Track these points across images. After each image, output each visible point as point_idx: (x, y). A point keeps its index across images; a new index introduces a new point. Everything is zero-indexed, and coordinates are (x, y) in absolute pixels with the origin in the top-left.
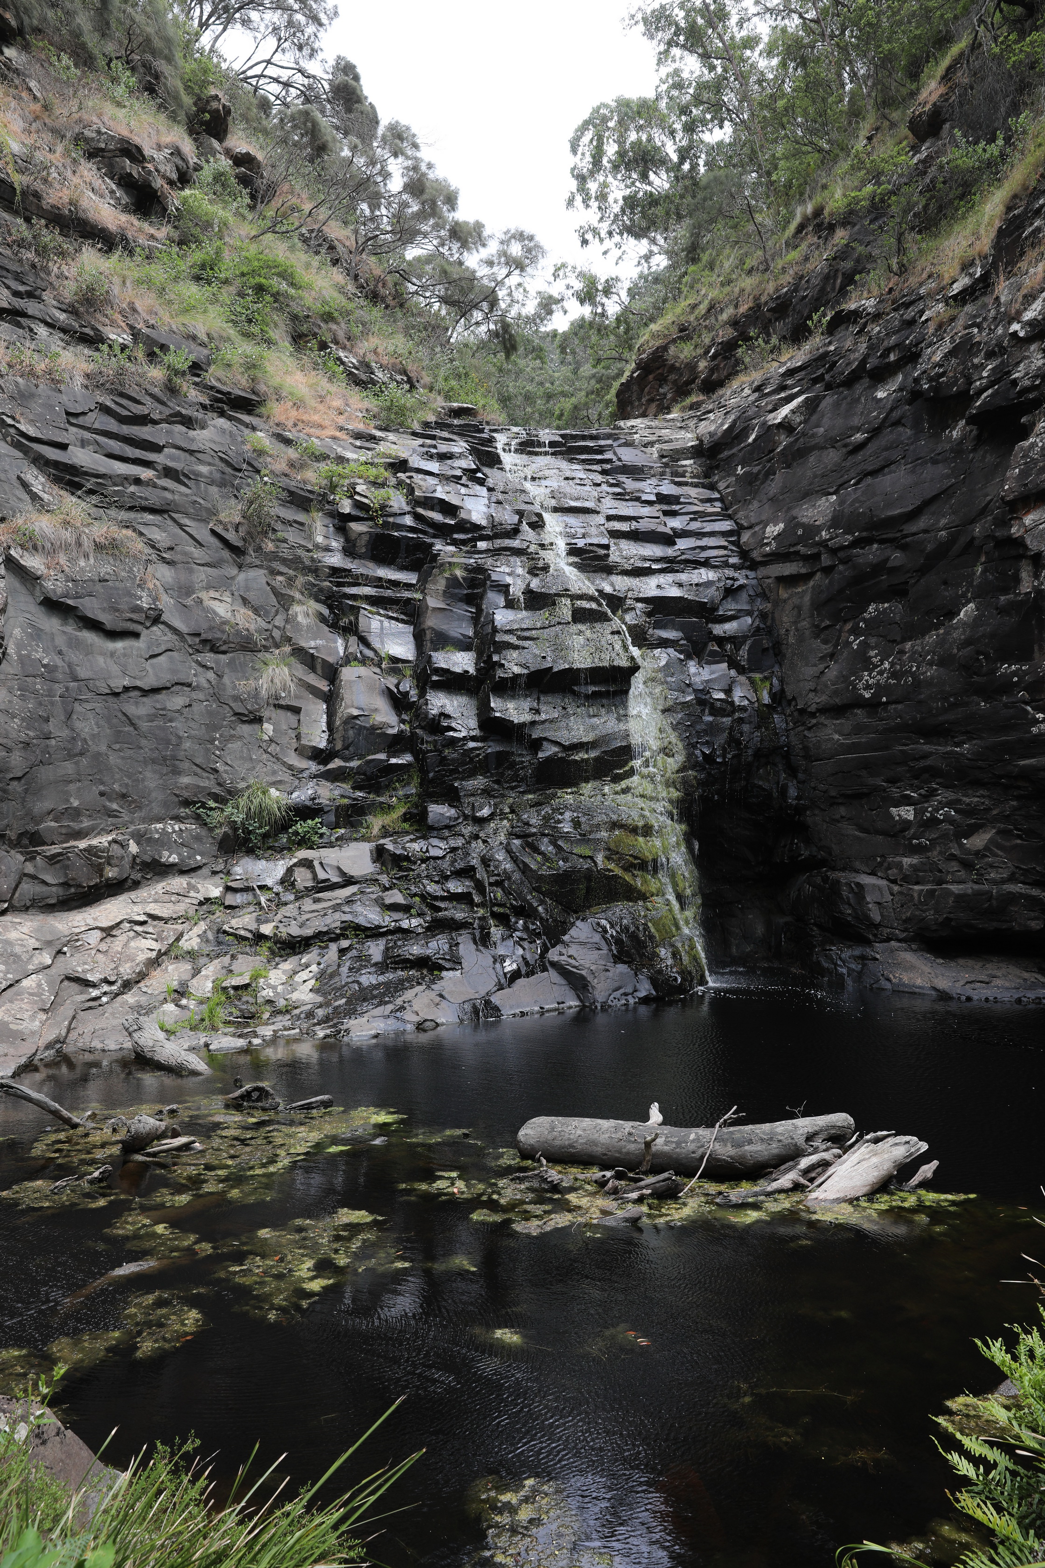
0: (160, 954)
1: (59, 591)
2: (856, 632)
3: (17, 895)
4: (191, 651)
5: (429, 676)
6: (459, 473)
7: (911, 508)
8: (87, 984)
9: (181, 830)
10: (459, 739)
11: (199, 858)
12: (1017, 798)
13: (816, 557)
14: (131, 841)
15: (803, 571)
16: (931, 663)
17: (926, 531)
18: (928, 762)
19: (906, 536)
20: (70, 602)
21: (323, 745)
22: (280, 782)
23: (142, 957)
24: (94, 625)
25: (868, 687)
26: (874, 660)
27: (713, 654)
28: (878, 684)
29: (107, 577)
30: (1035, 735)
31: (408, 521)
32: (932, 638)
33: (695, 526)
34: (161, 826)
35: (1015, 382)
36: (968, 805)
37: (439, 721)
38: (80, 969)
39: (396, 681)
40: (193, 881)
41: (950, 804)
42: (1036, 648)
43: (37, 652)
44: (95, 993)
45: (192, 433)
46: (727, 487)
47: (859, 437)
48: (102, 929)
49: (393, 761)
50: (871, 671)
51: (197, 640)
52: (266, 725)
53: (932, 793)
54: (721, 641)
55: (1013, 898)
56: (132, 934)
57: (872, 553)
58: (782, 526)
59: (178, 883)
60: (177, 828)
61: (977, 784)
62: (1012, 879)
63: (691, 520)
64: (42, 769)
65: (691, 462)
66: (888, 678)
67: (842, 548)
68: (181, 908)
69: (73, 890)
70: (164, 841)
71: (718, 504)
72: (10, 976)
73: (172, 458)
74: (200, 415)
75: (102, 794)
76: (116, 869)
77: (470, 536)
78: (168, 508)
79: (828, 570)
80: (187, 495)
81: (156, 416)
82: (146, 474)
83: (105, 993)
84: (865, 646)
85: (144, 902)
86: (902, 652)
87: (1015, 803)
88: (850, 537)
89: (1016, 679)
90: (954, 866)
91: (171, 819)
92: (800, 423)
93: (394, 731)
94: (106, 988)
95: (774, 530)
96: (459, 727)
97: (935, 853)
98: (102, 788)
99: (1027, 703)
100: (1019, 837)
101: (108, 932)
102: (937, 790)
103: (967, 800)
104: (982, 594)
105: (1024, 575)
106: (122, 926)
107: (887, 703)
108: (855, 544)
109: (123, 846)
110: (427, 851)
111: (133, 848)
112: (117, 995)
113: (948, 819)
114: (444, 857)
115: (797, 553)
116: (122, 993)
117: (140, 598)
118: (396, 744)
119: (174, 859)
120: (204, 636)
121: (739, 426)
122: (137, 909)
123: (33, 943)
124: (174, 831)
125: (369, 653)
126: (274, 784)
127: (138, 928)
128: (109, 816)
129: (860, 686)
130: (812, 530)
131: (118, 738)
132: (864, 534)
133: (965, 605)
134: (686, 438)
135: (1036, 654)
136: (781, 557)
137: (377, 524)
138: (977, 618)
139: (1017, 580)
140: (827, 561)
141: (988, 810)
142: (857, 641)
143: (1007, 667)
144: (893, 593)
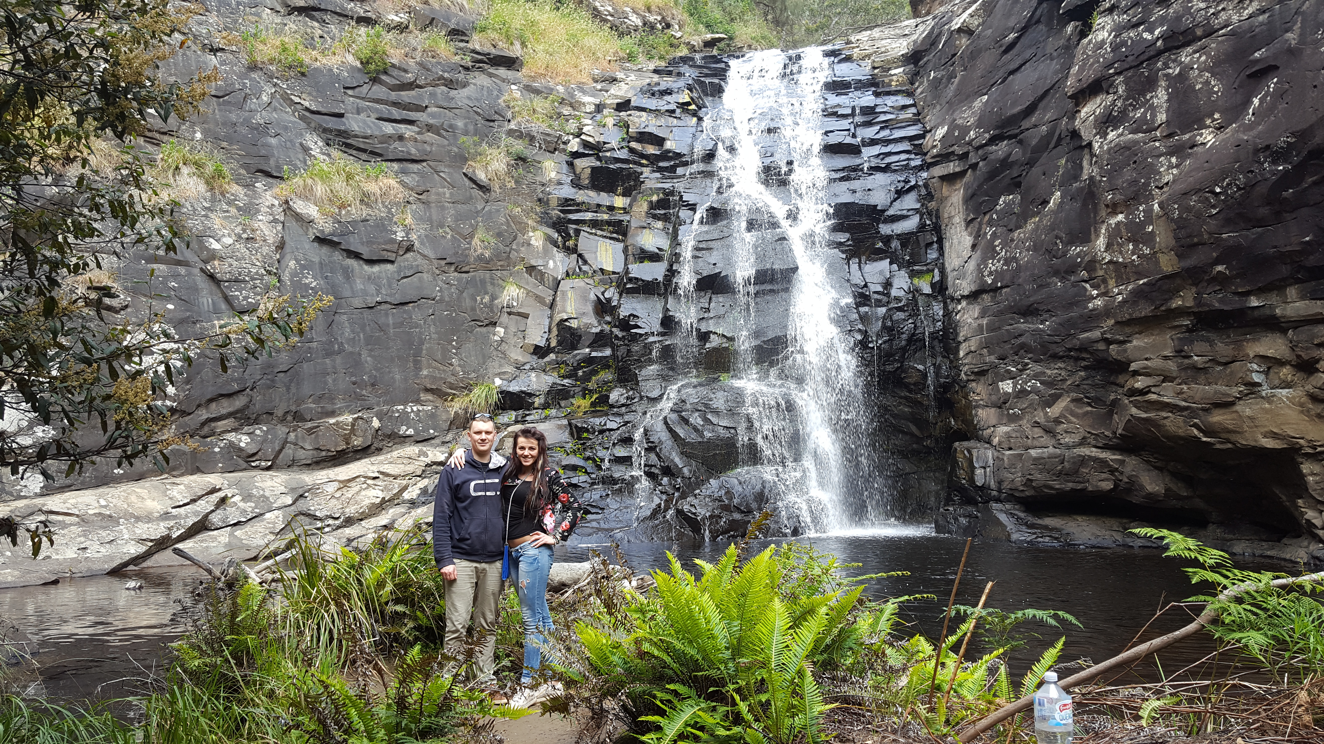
0: (383, 501)
1: (327, 231)
2: (990, 223)
3: (281, 456)
4: (438, 272)
5: (625, 284)
6: (672, 107)
7: (1028, 103)
8: (316, 518)
9: (418, 410)
10: (641, 335)
11: (432, 431)
12: (1085, 368)
13: (965, 156)
14: (375, 419)
15: (958, 169)
16: (1028, 249)
17: (1035, 126)
18: (1022, 339)
19: (1022, 132)
20: (335, 239)
21: (542, 343)
22: (504, 373)
23: (367, 502)
24: (356, 256)
25: (991, 273)
26: (998, 249)
27: (879, 251)
28: (996, 271)
29: (368, 217)
30: (1091, 311)
31: (623, 154)
32: (1030, 226)
33: (885, 133)
34: (402, 407)
36: (1050, 377)
37: (629, 321)
38: (312, 508)
39: (603, 289)
40: (424, 449)
41: (1036, 376)
42: (1092, 230)
43: (307, 278)
44: (319, 524)
45: (453, 93)
46: (922, 93)
47: (1012, 36)
48: (340, 481)
49: (594, 354)
50: (993, 259)
51: (443, 262)
52: (498, 329)
53: (1025, 366)
54: (887, 239)
55: (1083, 461)
56: (364, 486)
57: (1001, 149)
58: (946, 128)
59: (412, 450)
60: (415, 409)
61: (1055, 357)
62: (1083, 442)
63: (882, 128)
64: (305, 365)
65: (901, 70)
66: (1003, 265)
67: (982, 146)
68: (410, 469)
69: (324, 453)
70: (404, 418)
71: (913, 110)
72: (257, 511)
73: (433, 115)
74: (461, 77)
75: (354, 383)
76: (360, 439)
77: (672, 163)
78: (425, 157)
79: (974, 166)
80: (444, 146)
81: (421, 82)
82: (408, 131)
83: (328, 525)
84: (994, 235)
85: (381, 463)
86: (1012, 240)
87: (1083, 373)
88: (987, 136)
89: (1079, 260)
90: (1038, 432)
91: (412, 402)
92: (978, 26)
93: (597, 330)
94: (331, 522)
95: (941, 132)
96: (643, 325)
97: (1025, 421)
98: (354, 379)
99: (1086, 281)
100: (1089, 404)
101: (346, 483)
102: (1027, 364)
103: (1049, 372)
104: (1064, 184)
105: (1085, 163)
106: (358, 480)
107: (1001, 288)
108: (993, 140)
109: (368, 422)
110: (605, 424)
111: (376, 423)
112: (339, 527)
113: (1035, 391)
114: (618, 429)
115: (953, 152)
116: (345, 527)
117: (395, 233)
118: (600, 340)
119: (411, 432)
120: (448, 260)
121: (936, 31)
122: (375, 468)
123: (283, 489)
124: (412, 411)
125: (585, 268)
126: (499, 375)
127: (370, 482)
128: (359, 400)
129: (986, 273)
130: (965, 130)
131: (369, 341)
132: (997, 132)
133: (1052, 194)
134: (902, 47)
135: (1093, 236)
136: (944, 157)
137: (599, 159)
138: (1060, 205)
139: (1081, 168)
140: (973, 158)
141: (1064, 380)
142: (989, 231)
143: (1075, 250)
144: (1015, 185)
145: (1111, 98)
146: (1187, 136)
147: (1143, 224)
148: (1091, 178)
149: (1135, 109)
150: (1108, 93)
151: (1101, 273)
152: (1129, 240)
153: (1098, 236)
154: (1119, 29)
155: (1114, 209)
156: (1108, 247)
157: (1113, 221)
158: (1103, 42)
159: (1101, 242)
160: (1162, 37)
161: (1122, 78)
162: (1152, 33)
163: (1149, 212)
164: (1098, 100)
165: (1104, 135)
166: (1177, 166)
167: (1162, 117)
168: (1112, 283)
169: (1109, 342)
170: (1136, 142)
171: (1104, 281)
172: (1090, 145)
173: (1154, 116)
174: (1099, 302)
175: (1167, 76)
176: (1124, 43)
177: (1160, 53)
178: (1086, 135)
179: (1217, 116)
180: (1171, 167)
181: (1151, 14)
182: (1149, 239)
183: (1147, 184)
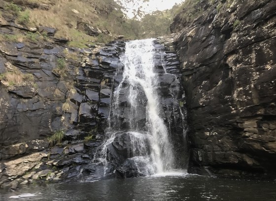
1: (12, 89)
2: (200, 88)
5: (99, 104)
7: (211, 56)
10: (104, 119)
11: (43, 148)
12: (230, 129)
13: (193, 70)
15: (190, 73)
16: (213, 96)
17: (213, 62)
18: (212, 121)
19: (209, 64)
21: (76, 121)
25: (201, 102)
26: (203, 95)
28: (203, 101)
31: (98, 68)
32: (213, 90)
35: (228, 24)
36: (220, 131)
37: (101, 115)
39: (93, 106)
41: (216, 131)
42: (232, 91)
46: (178, 53)
47: (204, 38)
49: (91, 124)
50: (202, 98)
51: (46, 98)
52: (63, 117)
55: (230, 155)
57: (203, 68)
58: (187, 62)
59: (37, 153)
61: (222, 126)
62: (230, 150)
63: (169, 62)
65: (172, 46)
66: (205, 100)
67: (198, 67)
70: (35, 144)
71: (176, 57)
73: (44, 56)
74: (52, 46)
78: (41, 68)
79: (195, 73)
80: (46, 65)
81: (40, 47)
82: (36, 61)
84: (202, 92)
86: (208, 93)
88: (199, 64)
89: (228, 99)
90: (217, 147)
91: (37, 139)
92: (194, 35)
93: (92, 117)
95: (185, 63)
96: (105, 116)
97: (213, 144)
99: (230, 106)
102: (213, 128)
104: (223, 79)
105: (230, 73)
107: (205, 106)
108: (200, 66)
110: (95, 145)
113: (216, 135)
115: (189, 69)
117: (32, 90)
118: (92, 120)
119: (37, 148)
120: (48, 97)
121: (182, 36)
125: (88, 99)
130: (192, 63)
132: (202, 64)
133: (220, 81)
134: (172, 40)
135: (232, 93)
136: (186, 70)
137: (91, 69)
138: (222, 84)
139: (229, 75)
140: (195, 71)
141: (224, 133)
142: (200, 91)
143: (227, 97)
144: (207, 78)
145: (238, 55)
146: (262, 67)
147: (248, 90)
148: (232, 77)
149: (245, 59)
150: (237, 54)
151: (235, 104)
152: (244, 95)
153: (234, 94)
154: (240, 37)
155: (239, 86)
156: (238, 97)
157: (239, 89)
158: (235, 40)
159: (235, 95)
160: (254, 38)
161: (241, 50)
162: (251, 37)
163: (250, 87)
164: (234, 56)
165: (236, 66)
166: (259, 75)
167: (254, 61)
168: (238, 106)
169: (238, 123)
170: (246, 68)
171: (236, 106)
172: (231, 68)
173: (251, 61)
174: (235, 111)
175: (256, 50)
176: (242, 40)
177: (253, 43)
178: (230, 65)
179: (271, 61)
180: (257, 75)
181: (250, 32)
182: (250, 95)
183: (249, 80)
